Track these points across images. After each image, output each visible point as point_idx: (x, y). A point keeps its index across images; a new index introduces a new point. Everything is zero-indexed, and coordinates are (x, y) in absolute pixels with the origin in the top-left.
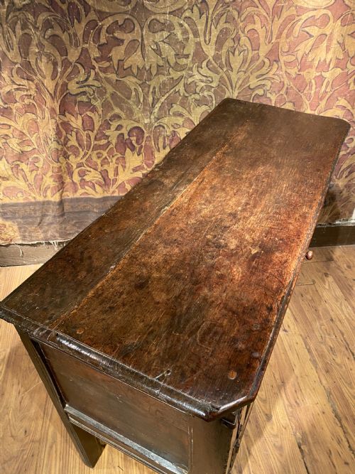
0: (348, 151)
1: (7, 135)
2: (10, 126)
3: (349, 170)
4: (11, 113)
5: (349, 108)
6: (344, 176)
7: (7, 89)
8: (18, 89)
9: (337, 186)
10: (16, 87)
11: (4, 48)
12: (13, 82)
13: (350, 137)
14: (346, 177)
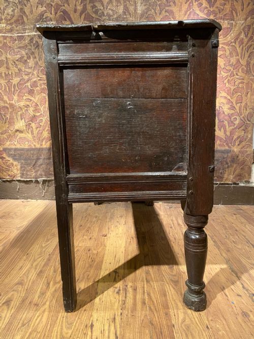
0: (235, 126)
1: (28, 105)
2: (31, 100)
3: (239, 140)
4: (33, 93)
5: (229, 98)
6: (237, 144)
7: (34, 80)
8: (40, 80)
9: (233, 151)
10: (39, 78)
11: (38, 59)
12: (38, 76)
13: (235, 117)
14: (238, 145)
